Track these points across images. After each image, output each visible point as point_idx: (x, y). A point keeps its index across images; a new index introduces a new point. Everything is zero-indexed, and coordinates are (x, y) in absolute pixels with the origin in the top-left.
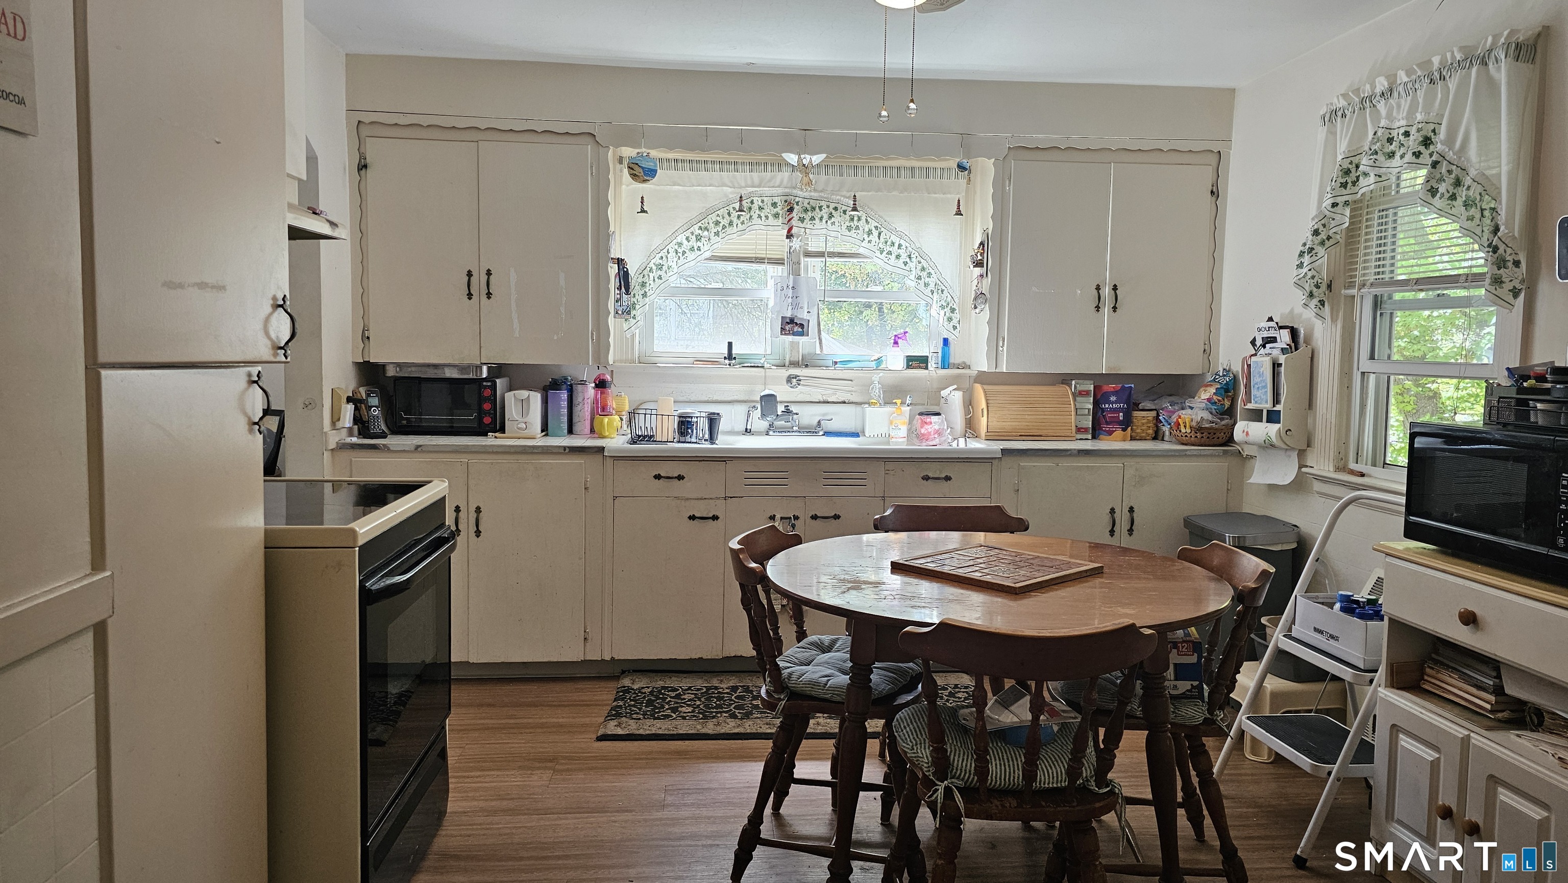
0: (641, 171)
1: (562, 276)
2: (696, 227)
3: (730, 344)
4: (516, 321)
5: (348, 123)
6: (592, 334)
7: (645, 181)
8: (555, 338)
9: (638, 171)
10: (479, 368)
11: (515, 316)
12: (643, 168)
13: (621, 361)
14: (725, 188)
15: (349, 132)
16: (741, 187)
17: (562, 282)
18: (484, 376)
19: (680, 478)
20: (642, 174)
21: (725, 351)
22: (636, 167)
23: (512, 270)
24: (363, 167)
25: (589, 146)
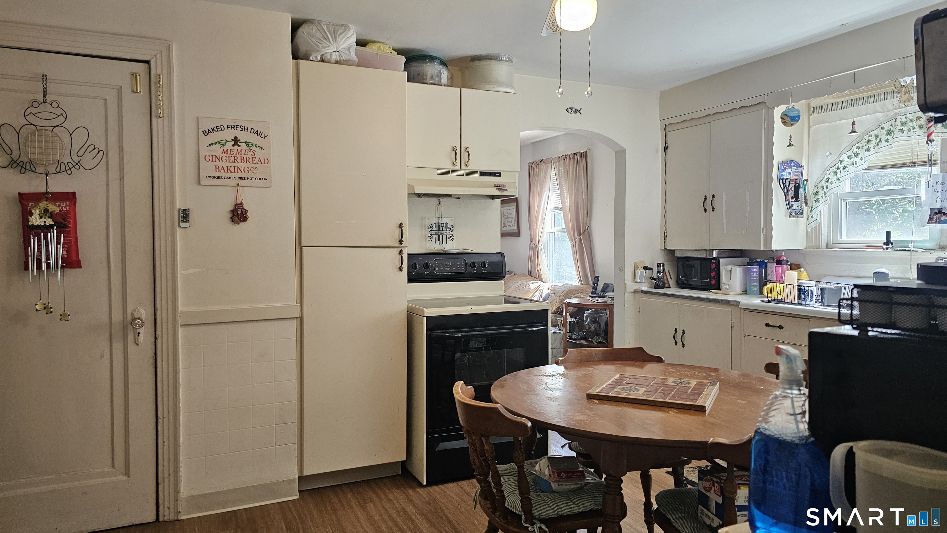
0: (788, 118)
1: (747, 193)
2: (855, 147)
3: (888, 233)
4: (725, 224)
5: (661, 127)
6: (763, 230)
7: (792, 125)
8: (744, 233)
9: (787, 119)
10: (711, 251)
11: (725, 220)
12: (789, 117)
13: (810, 247)
14: (877, 114)
15: (661, 131)
16: (889, 111)
17: (748, 198)
18: (714, 256)
19: (781, 327)
20: (790, 120)
21: (884, 239)
22: (785, 117)
23: (724, 193)
24: (666, 148)
25: (764, 110)
